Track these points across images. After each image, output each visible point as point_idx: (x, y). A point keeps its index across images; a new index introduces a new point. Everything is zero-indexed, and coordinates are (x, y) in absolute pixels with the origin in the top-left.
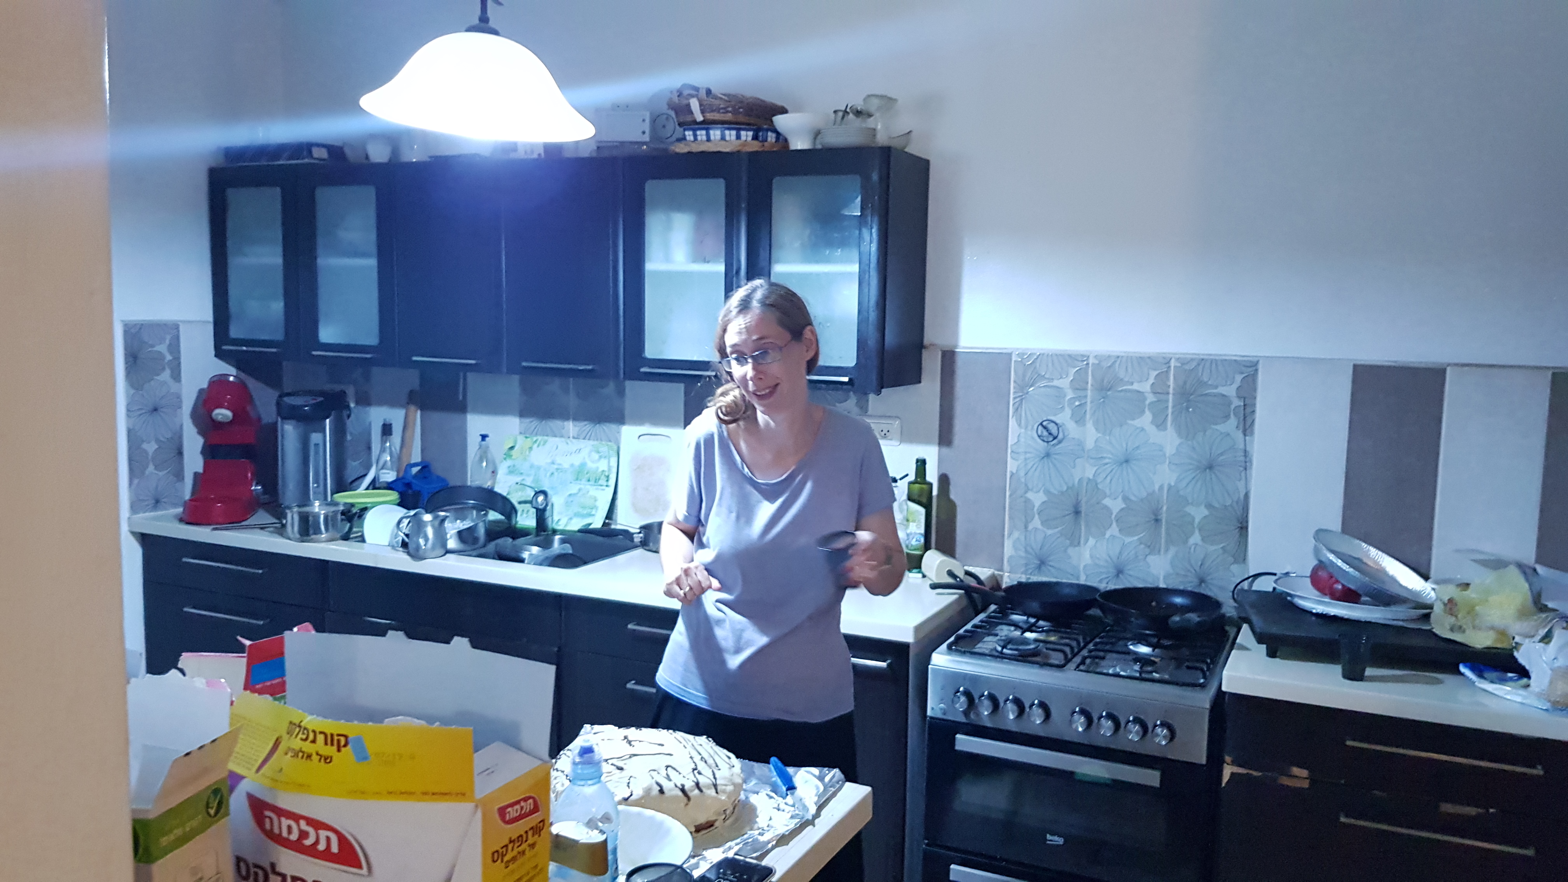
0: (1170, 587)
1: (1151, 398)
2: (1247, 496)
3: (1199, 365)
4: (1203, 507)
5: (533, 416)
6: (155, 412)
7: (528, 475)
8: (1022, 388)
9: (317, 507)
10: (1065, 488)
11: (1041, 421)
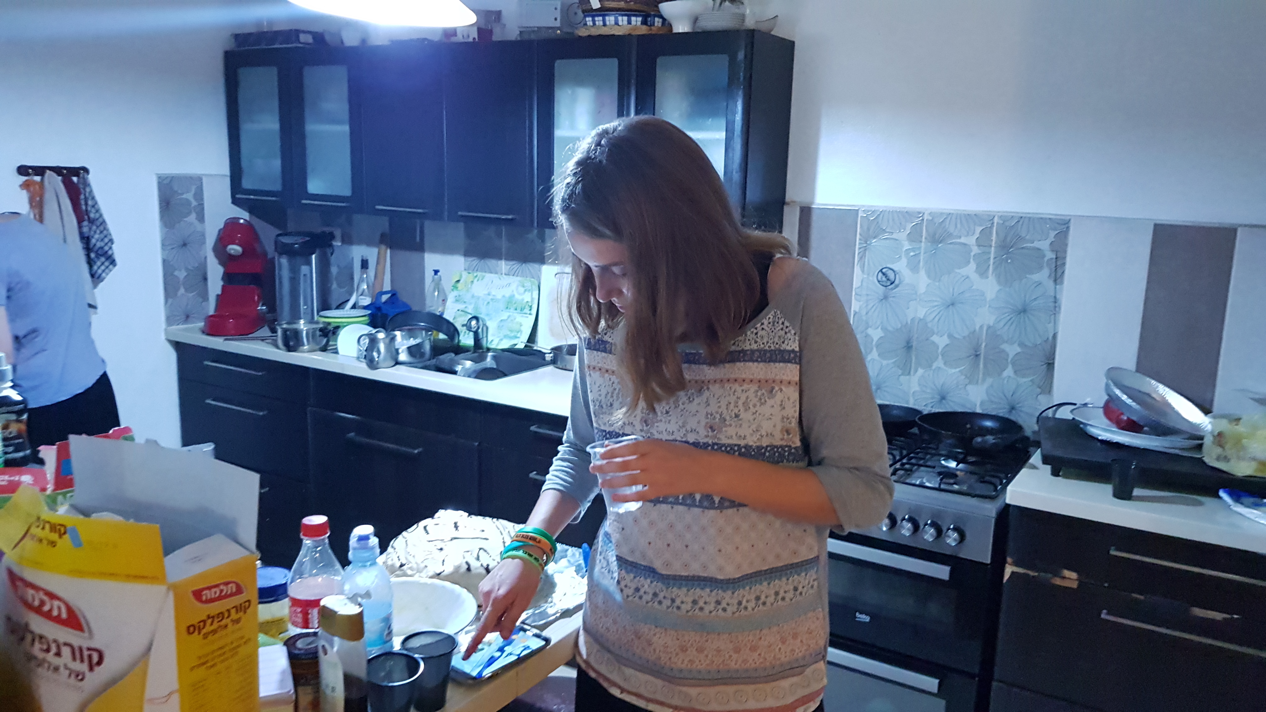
0: (985, 412)
1: (975, 250)
2: (1055, 336)
3: (1018, 221)
4: (1016, 345)
5: (474, 256)
6: (184, 247)
7: (471, 304)
8: (866, 240)
9: (302, 325)
10: (900, 326)
11: (881, 268)
